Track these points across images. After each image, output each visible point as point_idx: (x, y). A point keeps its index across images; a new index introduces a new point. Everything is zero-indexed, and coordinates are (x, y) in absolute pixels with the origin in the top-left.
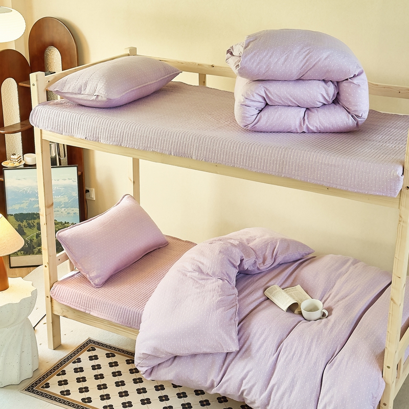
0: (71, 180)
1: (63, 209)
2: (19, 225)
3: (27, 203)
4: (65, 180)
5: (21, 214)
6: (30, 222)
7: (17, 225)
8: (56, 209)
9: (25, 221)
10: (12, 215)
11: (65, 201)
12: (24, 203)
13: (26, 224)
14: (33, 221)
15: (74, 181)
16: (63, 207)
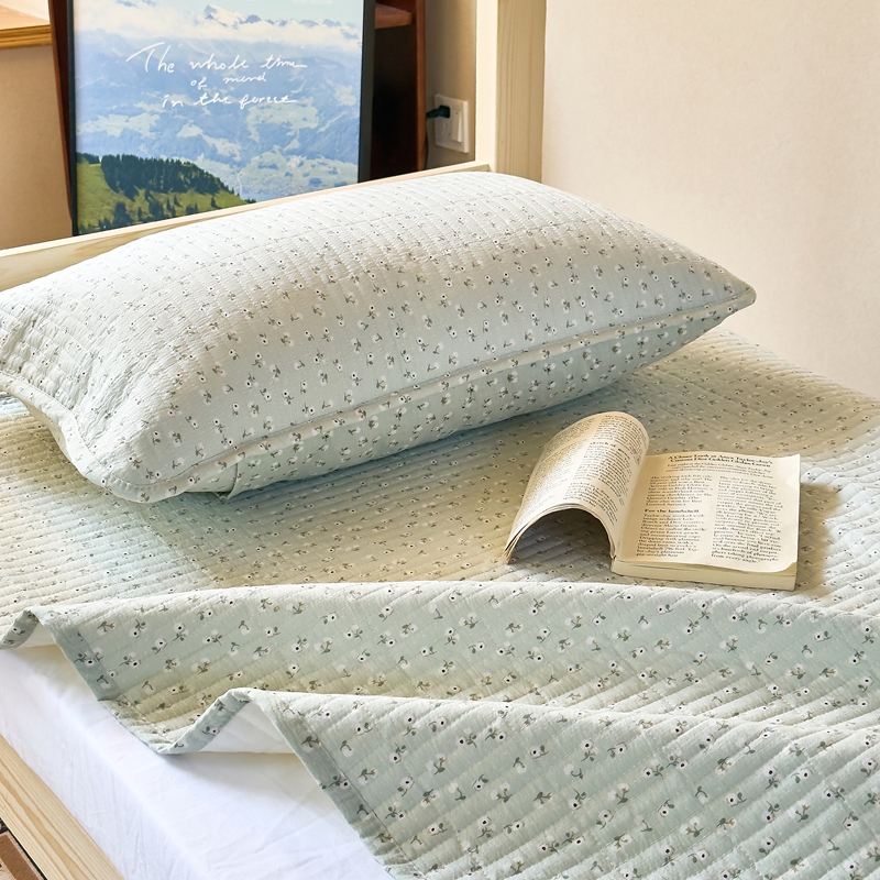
0: (335, 31)
1: (296, 160)
2: (120, 207)
3: (152, 113)
4: (311, 24)
5: (130, 159)
6: (162, 198)
7: (112, 207)
8: (268, 157)
9: (142, 192)
10: (93, 160)
11: (306, 125)
12: (141, 111)
13: (145, 207)
14: (171, 197)
15: (348, 36)
16: (293, 152)
